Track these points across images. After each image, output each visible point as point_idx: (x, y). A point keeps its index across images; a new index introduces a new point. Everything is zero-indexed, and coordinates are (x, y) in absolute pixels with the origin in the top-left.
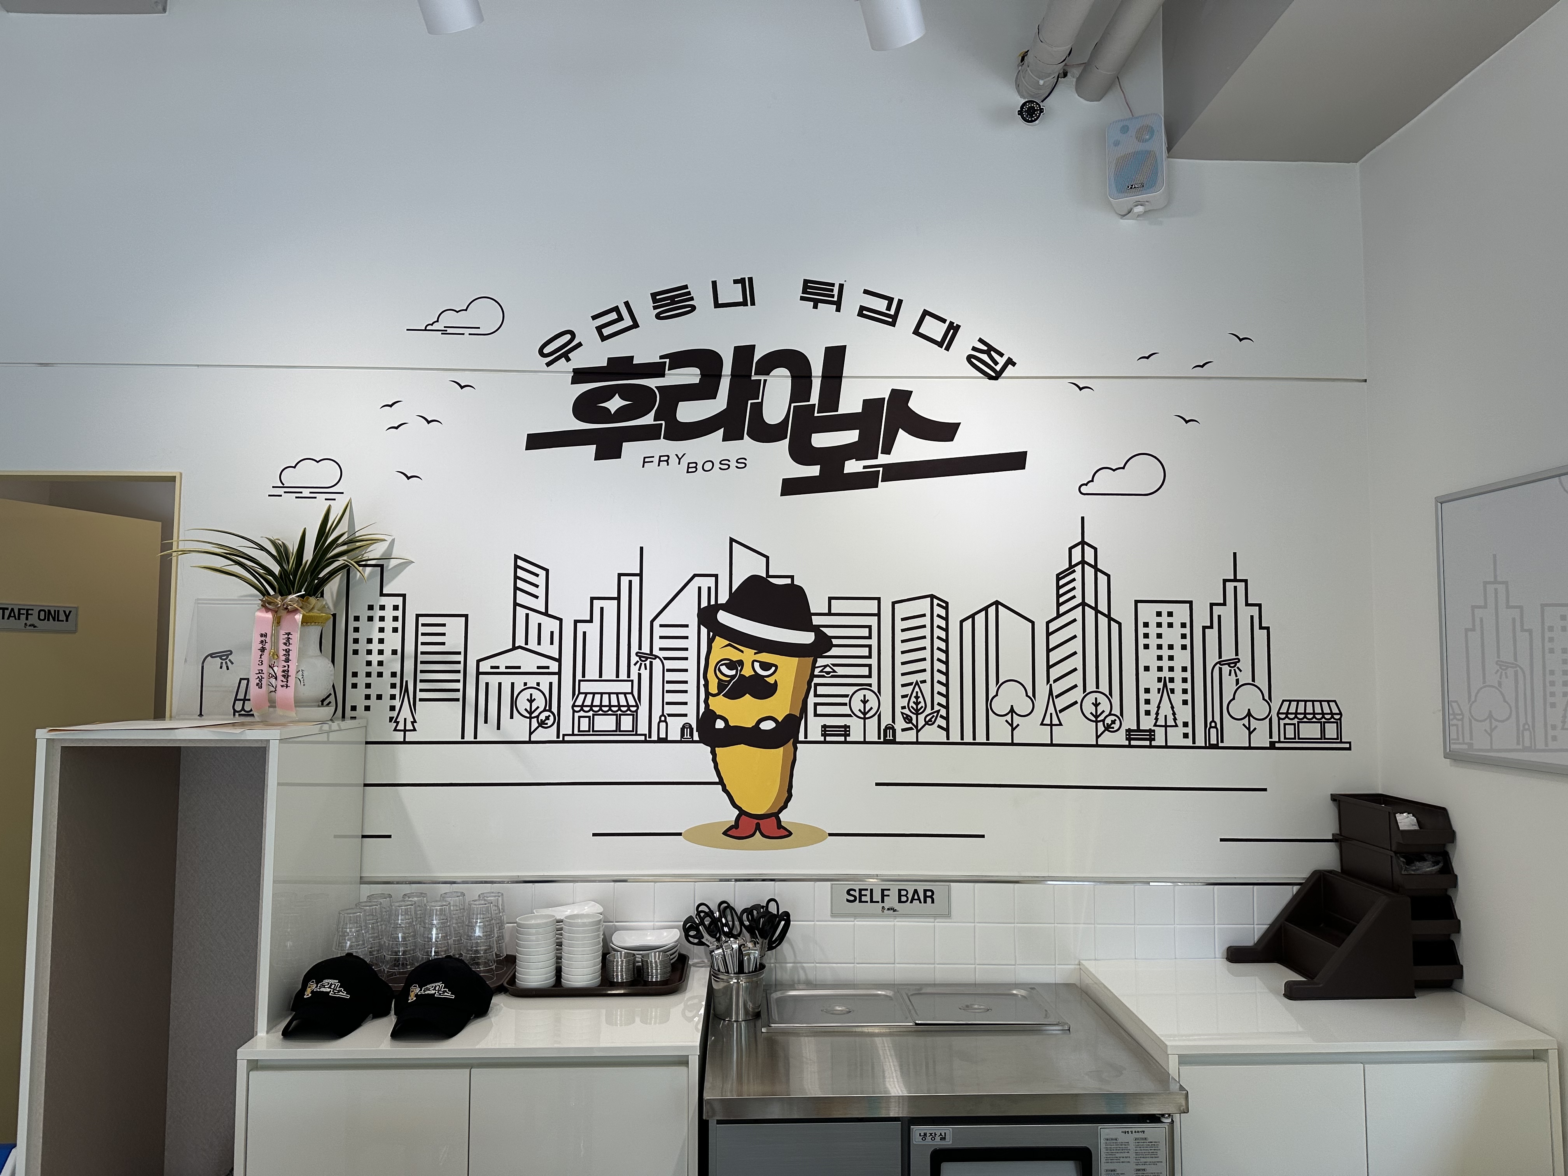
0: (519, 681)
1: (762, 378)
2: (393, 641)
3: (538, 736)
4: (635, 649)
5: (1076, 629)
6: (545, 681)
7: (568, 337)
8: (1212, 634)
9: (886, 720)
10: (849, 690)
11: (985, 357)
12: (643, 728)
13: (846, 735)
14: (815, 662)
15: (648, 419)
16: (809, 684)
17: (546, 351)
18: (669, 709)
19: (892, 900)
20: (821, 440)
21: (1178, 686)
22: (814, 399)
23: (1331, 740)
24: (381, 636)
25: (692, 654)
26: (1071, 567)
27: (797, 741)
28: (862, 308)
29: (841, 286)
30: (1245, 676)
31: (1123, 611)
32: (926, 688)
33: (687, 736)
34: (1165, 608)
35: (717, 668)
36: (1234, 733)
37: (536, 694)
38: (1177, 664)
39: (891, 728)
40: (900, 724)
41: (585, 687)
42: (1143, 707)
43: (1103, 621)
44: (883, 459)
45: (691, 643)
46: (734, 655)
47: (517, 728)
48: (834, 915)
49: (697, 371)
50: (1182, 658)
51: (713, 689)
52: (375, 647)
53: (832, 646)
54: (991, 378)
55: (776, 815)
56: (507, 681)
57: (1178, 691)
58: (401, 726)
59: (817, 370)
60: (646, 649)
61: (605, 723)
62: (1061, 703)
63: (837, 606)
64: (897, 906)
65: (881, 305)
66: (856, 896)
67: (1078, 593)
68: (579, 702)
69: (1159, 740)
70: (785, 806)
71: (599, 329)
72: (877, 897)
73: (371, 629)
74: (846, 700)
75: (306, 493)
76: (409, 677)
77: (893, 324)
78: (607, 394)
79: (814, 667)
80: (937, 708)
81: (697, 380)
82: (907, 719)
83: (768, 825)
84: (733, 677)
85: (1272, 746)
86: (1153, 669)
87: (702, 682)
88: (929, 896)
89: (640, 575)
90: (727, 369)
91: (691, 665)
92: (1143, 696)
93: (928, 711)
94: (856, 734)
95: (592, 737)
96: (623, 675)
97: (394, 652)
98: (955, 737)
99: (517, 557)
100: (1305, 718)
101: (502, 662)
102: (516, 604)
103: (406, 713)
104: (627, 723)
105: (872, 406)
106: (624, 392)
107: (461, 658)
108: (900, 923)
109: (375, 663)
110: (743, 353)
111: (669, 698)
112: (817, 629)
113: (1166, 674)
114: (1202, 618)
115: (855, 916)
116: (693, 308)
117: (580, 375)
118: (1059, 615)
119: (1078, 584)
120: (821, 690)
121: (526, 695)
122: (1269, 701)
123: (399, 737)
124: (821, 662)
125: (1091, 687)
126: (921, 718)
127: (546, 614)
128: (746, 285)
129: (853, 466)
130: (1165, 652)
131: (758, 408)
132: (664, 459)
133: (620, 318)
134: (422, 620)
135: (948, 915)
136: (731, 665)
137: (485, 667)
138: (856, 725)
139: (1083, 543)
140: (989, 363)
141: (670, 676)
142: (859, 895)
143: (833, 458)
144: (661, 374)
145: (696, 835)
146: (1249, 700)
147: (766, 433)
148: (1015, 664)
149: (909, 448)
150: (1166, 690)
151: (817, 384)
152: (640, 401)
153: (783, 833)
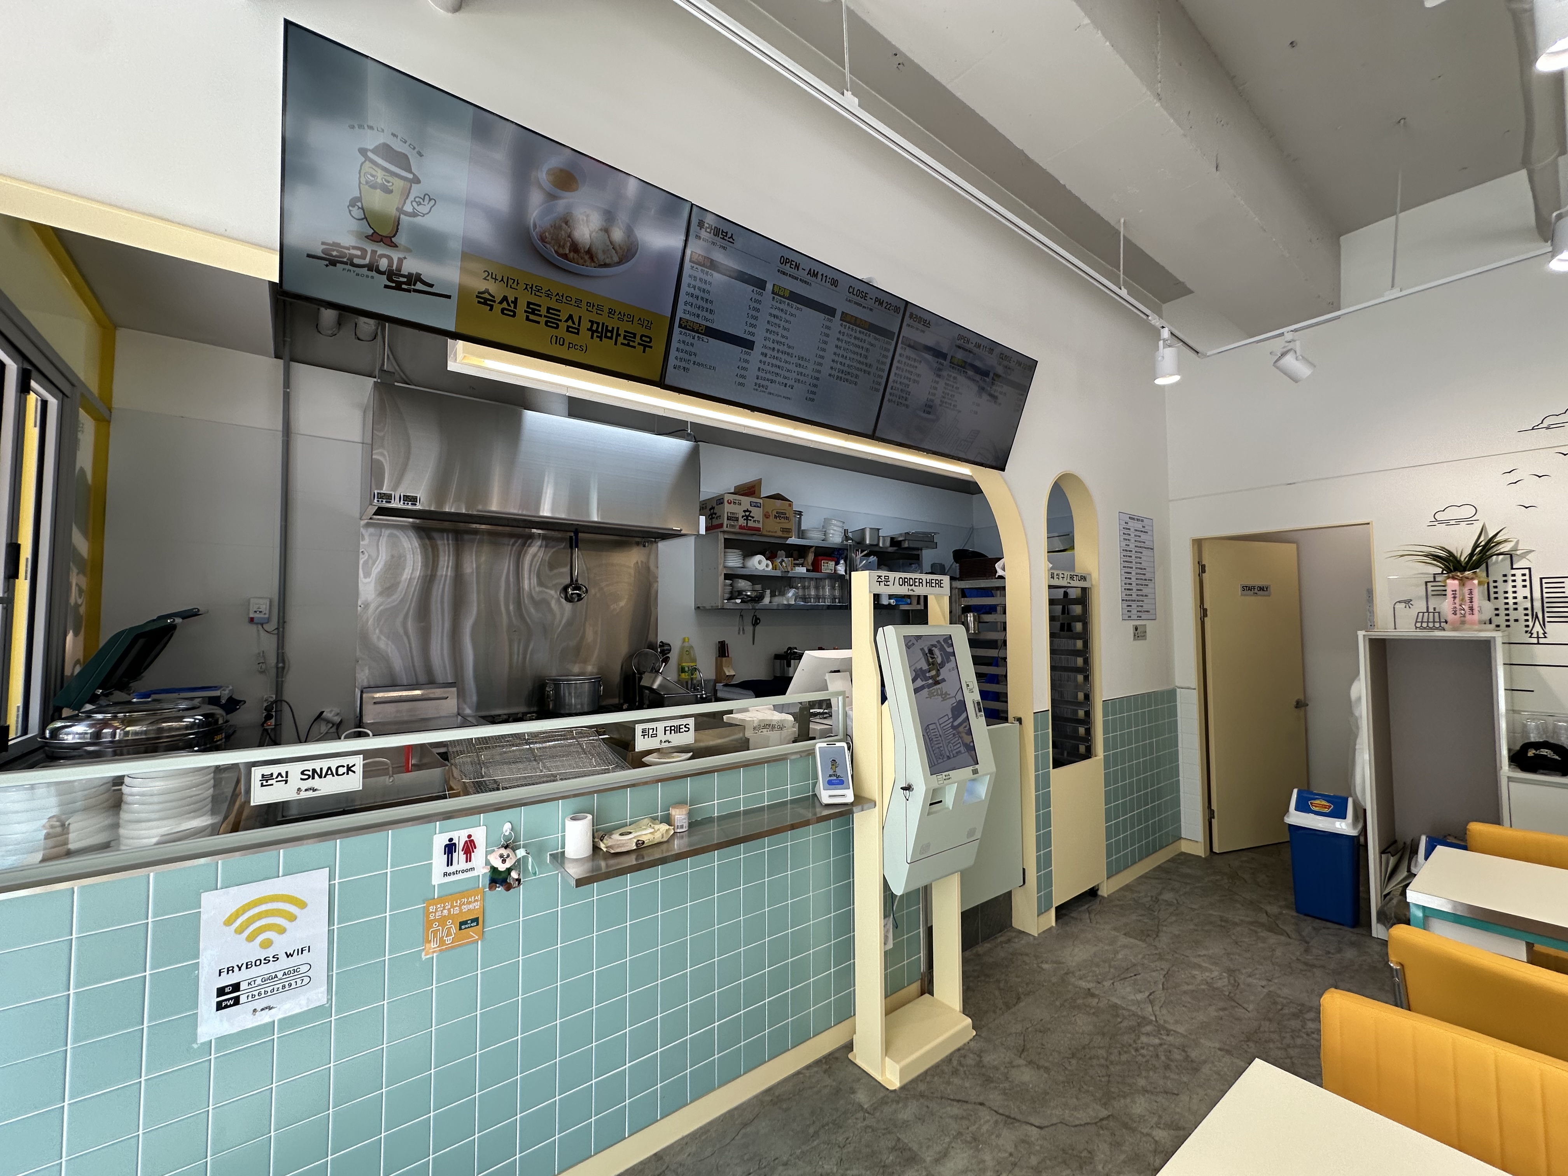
2: (1524, 592)
24: (1515, 589)
52: (1510, 595)
58: (1535, 635)
73: (1507, 587)
76: (1538, 610)
97: (1525, 598)
103: (1538, 629)
109: (1511, 603)
123: (1535, 641)
134: (1544, 581)
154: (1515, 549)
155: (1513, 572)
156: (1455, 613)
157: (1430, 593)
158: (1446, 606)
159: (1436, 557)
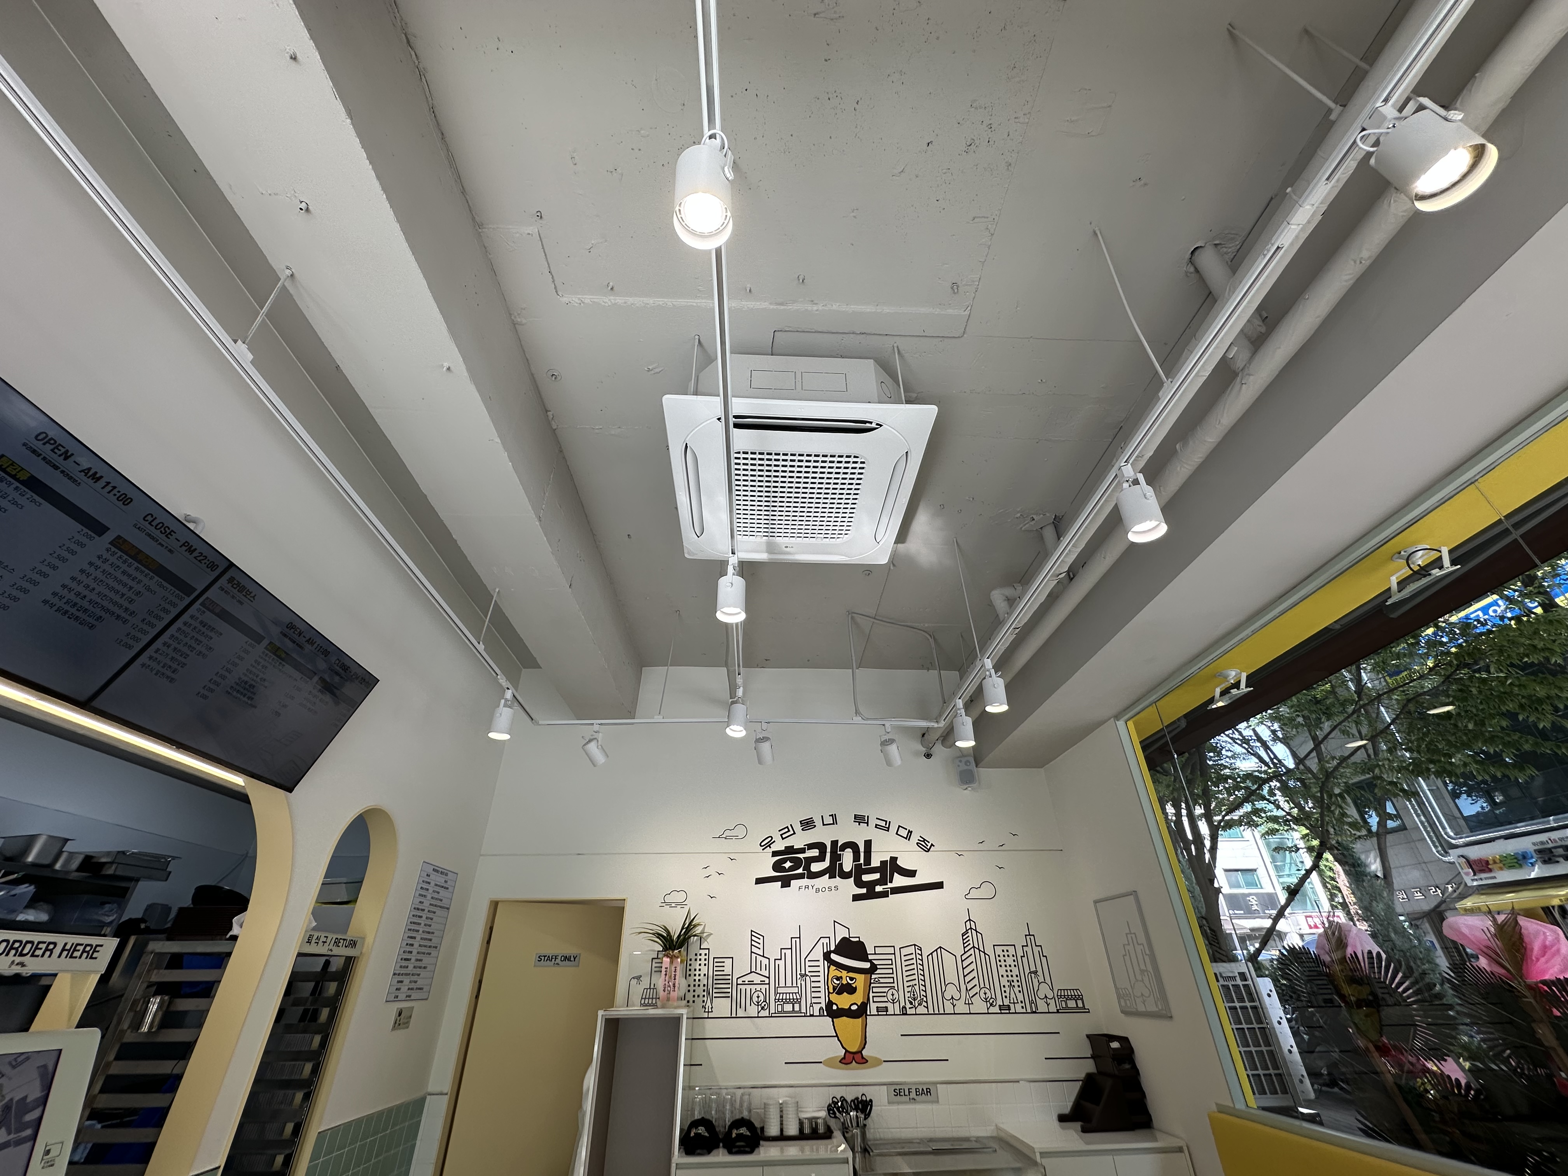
0: (753, 987)
1: (842, 853)
2: (704, 970)
3: (763, 1013)
4: (799, 972)
5: (972, 959)
6: (763, 987)
7: (770, 839)
8: (1025, 959)
9: (902, 1004)
10: (886, 990)
11: (923, 843)
12: (803, 1010)
13: (887, 1011)
14: (871, 976)
15: (800, 871)
16: (869, 987)
17: (762, 844)
18: (814, 1000)
19: (913, 1095)
20: (866, 878)
21: (1016, 984)
22: (862, 861)
23: (1080, 1008)
24: (700, 967)
25: (821, 974)
26: (967, 930)
27: (867, 1015)
28: (876, 825)
29: (868, 817)
30: (1042, 980)
31: (989, 950)
32: (917, 987)
33: (822, 1013)
34: (1005, 948)
35: (832, 980)
36: (1042, 1007)
37: (761, 994)
38: (1014, 974)
39: (904, 1007)
40: (908, 1006)
41: (780, 990)
42: (1004, 994)
43: (982, 955)
44: (890, 885)
45: (821, 969)
46: (839, 974)
47: (753, 1010)
48: (889, 1103)
49: (817, 851)
50: (1015, 971)
51: (831, 991)
52: (697, 973)
53: (877, 969)
54: (926, 851)
55: (861, 1052)
56: (748, 987)
57: (1016, 986)
58: (707, 1010)
59: (862, 849)
60: (803, 972)
61: (788, 1007)
62: (972, 993)
63: (878, 950)
64: (915, 1097)
65: (883, 824)
66: (898, 1093)
67: (971, 942)
68: (777, 998)
69: (1012, 1010)
70: (864, 1048)
71: (781, 835)
72: (907, 1093)
73: (696, 965)
74: (885, 994)
75: (673, 905)
76: (710, 987)
77: (888, 831)
78: (784, 861)
79: (871, 979)
80: (922, 997)
81: (818, 854)
82: (911, 1003)
83: (858, 1057)
84: (838, 984)
85: (1058, 1012)
86: (1005, 976)
87: (826, 987)
88: (929, 1091)
89: (800, 938)
90: (829, 850)
91: (821, 979)
92: (1003, 989)
93: (919, 999)
94: (890, 1012)
95: (782, 1014)
96: (795, 985)
97: (705, 975)
98: (931, 1011)
99: (752, 931)
100: (1068, 998)
101: (746, 979)
102: (751, 952)
103: (709, 1004)
104: (797, 1007)
105: (883, 863)
106: (791, 860)
107: (730, 977)
108: (918, 1107)
109: (697, 980)
110: (834, 843)
111: (814, 995)
112: (870, 961)
113: (1010, 978)
114: (1020, 954)
115: (899, 1103)
116: (815, 826)
117: (775, 854)
118: (965, 953)
119: (970, 938)
120: (874, 990)
121: (756, 995)
122: (1052, 990)
123: (706, 1015)
124: (873, 976)
125: (982, 986)
126: (916, 1002)
127: (763, 956)
128: (834, 817)
129: (879, 889)
130: (1008, 968)
131: (841, 865)
132: (807, 887)
133: (789, 831)
134: (716, 960)
135: (938, 1102)
136: (838, 979)
137: (740, 981)
138: (890, 1006)
139: (970, 920)
140: (925, 846)
141: (813, 985)
142: (899, 1092)
143: (871, 885)
144: (804, 852)
145: (829, 1063)
146: (1044, 990)
147: (845, 875)
148: (951, 976)
149: (899, 881)
150: (1011, 986)
151: (862, 855)
152: (797, 863)
153: (864, 1061)
154: (703, 932)
155: (701, 951)
156: (664, 991)
157: (654, 969)
158: (660, 981)
159: (659, 936)
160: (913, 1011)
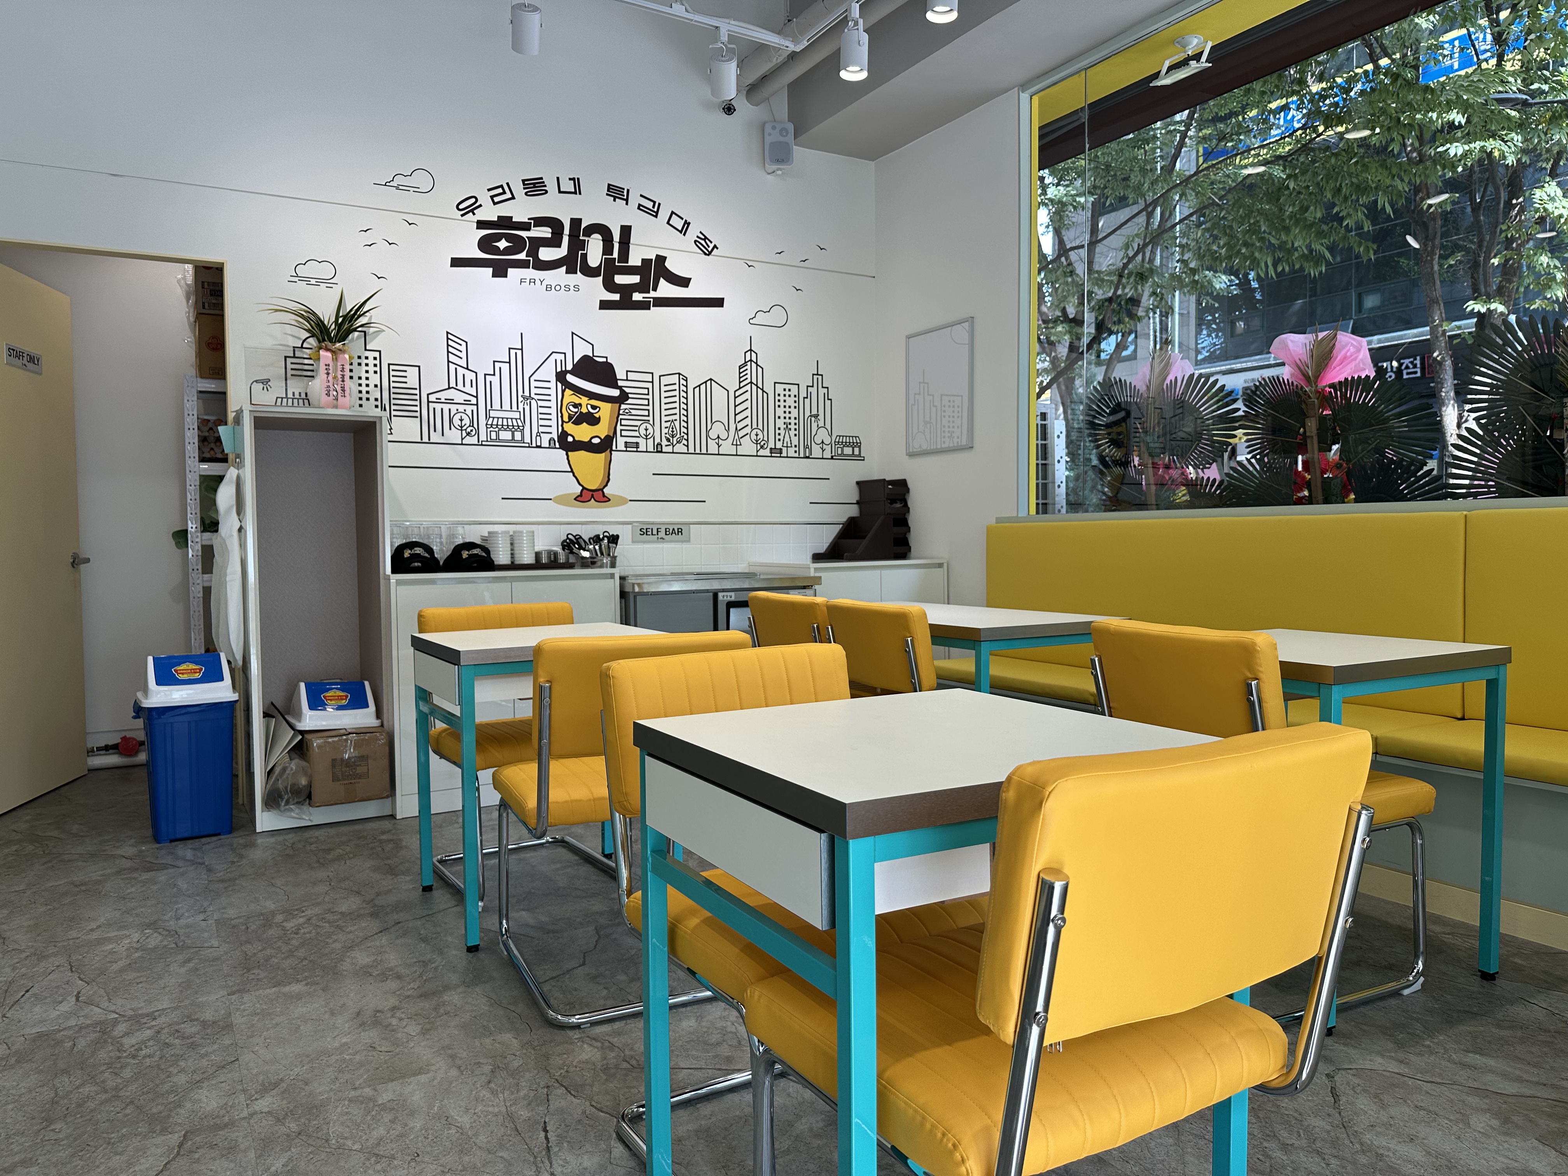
0: (454, 408)
1: (587, 239)
2: (375, 379)
3: (468, 440)
4: (520, 393)
5: (748, 395)
6: (469, 409)
7: (473, 200)
9: (657, 440)
10: (638, 423)
11: (703, 242)
12: (527, 439)
13: (637, 447)
14: (620, 406)
15: (522, 256)
16: (616, 418)
17: (461, 207)
18: (542, 429)
19: (662, 534)
20: (620, 279)
21: (792, 427)
22: (615, 255)
23: (856, 456)
26: (746, 362)
27: (611, 450)
28: (640, 205)
29: (628, 191)
30: (821, 424)
31: (769, 388)
32: (677, 423)
34: (787, 387)
35: (567, 407)
36: (816, 451)
37: (464, 416)
38: (793, 416)
39: (660, 444)
40: (664, 442)
41: (493, 414)
42: (778, 437)
43: (760, 391)
44: (652, 294)
46: (577, 401)
47: (454, 435)
48: (633, 542)
49: (549, 230)
50: (795, 413)
51: (566, 419)
52: (363, 382)
53: (628, 398)
54: (705, 254)
55: (602, 490)
56: (446, 407)
57: (793, 429)
59: (616, 237)
60: (527, 394)
61: (506, 435)
62: (741, 433)
63: (631, 376)
64: (665, 537)
65: (650, 205)
66: (644, 532)
67: (748, 376)
68: (490, 422)
69: (784, 454)
70: (606, 485)
71: (492, 197)
72: (655, 532)
73: (360, 372)
74: (637, 428)
75: (311, 280)
76: (386, 401)
77: (656, 216)
78: (498, 238)
79: (619, 409)
80: (682, 434)
81: (549, 236)
82: (668, 440)
83: (598, 495)
84: (576, 413)
85: (832, 458)
86: (782, 418)
87: (560, 415)
88: (680, 531)
89: (522, 349)
90: (567, 231)
91: (553, 404)
92: (778, 431)
93: (678, 436)
94: (642, 448)
95: (498, 443)
96: (514, 408)
98: (691, 450)
99: (448, 333)
100: (846, 445)
101: (443, 396)
102: (449, 361)
104: (518, 436)
105: (646, 262)
106: (509, 238)
107: (417, 392)
108: (666, 545)
110: (576, 223)
111: (541, 422)
112: (620, 388)
113: (787, 421)
114: (803, 394)
115: (644, 542)
116: (546, 192)
117: (481, 225)
118: (740, 388)
119: (748, 372)
120: (624, 422)
121: (458, 416)
122: (831, 436)
124: (623, 407)
125: (755, 426)
126: (675, 439)
127: (467, 369)
128: (576, 181)
129: (637, 297)
130: (787, 410)
131: (585, 256)
132: (533, 281)
133: (504, 193)
134: (392, 367)
135: (689, 541)
136: (576, 406)
137: (432, 398)
138: (642, 441)
139: (751, 350)
140: (704, 245)
141: (541, 410)
142: (646, 531)
143: (626, 291)
144: (529, 229)
145: (561, 500)
146: (822, 435)
147: (590, 272)
148: (720, 413)
149: (666, 289)
150: (788, 429)
151: (616, 246)
152: (517, 244)
153: (606, 499)
154: (370, 327)
155: (367, 354)
157: (290, 372)
159: (301, 317)
160: (670, 449)
